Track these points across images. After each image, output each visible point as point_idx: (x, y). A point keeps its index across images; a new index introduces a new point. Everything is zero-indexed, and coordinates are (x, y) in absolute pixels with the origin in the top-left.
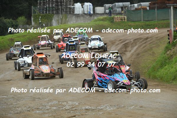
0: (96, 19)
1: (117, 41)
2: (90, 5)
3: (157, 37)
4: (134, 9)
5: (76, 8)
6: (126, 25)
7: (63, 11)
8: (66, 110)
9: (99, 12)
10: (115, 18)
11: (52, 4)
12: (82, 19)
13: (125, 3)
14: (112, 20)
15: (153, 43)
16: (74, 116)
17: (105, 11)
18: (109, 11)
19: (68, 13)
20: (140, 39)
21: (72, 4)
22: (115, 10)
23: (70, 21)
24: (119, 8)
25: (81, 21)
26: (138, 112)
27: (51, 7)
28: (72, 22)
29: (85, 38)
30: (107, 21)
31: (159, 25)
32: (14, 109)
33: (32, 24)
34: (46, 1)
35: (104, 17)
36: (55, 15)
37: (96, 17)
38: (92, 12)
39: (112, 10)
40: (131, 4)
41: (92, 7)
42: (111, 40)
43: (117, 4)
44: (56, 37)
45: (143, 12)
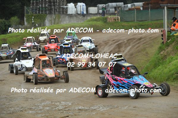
0: (89, 19)
1: (110, 41)
2: (83, 5)
3: (151, 38)
4: (128, 9)
5: (70, 8)
6: (120, 26)
7: (56, 11)
8: (60, 110)
9: (92, 12)
10: (109, 18)
11: (45, 4)
12: (75, 19)
13: (119, 3)
14: (105, 21)
15: (147, 43)
16: (67, 116)
17: (98, 11)
18: (103, 11)
19: (61, 13)
20: (134, 39)
21: (65, 4)
22: (108, 11)
23: (63, 22)
24: (113, 8)
25: (74, 21)
26: (131, 112)
27: (44, 7)
28: (65, 23)
29: (75, 39)
30: (101, 21)
31: (153, 26)
32: (7, 109)
33: (25, 24)
34: (39, 1)
35: (97, 17)
36: (48, 15)
37: (89, 17)
38: (85, 13)
39: (105, 11)
40: (124, 4)
41: (85, 7)
42: (105, 40)
43: (110, 4)
44: (42, 38)
45: (136, 12)
